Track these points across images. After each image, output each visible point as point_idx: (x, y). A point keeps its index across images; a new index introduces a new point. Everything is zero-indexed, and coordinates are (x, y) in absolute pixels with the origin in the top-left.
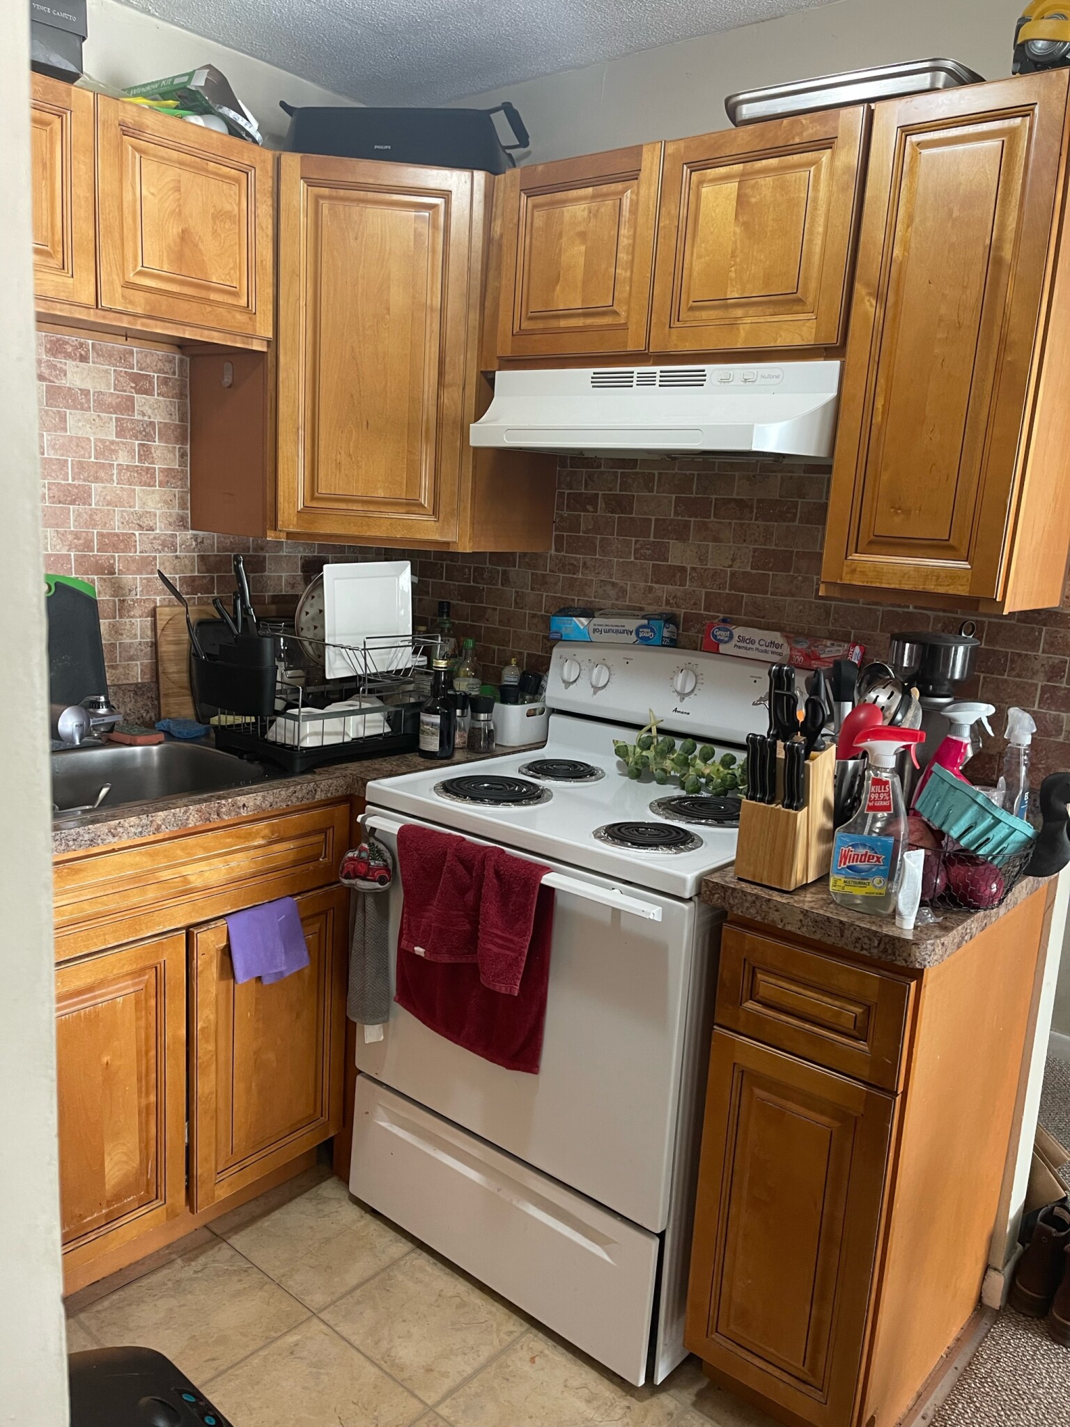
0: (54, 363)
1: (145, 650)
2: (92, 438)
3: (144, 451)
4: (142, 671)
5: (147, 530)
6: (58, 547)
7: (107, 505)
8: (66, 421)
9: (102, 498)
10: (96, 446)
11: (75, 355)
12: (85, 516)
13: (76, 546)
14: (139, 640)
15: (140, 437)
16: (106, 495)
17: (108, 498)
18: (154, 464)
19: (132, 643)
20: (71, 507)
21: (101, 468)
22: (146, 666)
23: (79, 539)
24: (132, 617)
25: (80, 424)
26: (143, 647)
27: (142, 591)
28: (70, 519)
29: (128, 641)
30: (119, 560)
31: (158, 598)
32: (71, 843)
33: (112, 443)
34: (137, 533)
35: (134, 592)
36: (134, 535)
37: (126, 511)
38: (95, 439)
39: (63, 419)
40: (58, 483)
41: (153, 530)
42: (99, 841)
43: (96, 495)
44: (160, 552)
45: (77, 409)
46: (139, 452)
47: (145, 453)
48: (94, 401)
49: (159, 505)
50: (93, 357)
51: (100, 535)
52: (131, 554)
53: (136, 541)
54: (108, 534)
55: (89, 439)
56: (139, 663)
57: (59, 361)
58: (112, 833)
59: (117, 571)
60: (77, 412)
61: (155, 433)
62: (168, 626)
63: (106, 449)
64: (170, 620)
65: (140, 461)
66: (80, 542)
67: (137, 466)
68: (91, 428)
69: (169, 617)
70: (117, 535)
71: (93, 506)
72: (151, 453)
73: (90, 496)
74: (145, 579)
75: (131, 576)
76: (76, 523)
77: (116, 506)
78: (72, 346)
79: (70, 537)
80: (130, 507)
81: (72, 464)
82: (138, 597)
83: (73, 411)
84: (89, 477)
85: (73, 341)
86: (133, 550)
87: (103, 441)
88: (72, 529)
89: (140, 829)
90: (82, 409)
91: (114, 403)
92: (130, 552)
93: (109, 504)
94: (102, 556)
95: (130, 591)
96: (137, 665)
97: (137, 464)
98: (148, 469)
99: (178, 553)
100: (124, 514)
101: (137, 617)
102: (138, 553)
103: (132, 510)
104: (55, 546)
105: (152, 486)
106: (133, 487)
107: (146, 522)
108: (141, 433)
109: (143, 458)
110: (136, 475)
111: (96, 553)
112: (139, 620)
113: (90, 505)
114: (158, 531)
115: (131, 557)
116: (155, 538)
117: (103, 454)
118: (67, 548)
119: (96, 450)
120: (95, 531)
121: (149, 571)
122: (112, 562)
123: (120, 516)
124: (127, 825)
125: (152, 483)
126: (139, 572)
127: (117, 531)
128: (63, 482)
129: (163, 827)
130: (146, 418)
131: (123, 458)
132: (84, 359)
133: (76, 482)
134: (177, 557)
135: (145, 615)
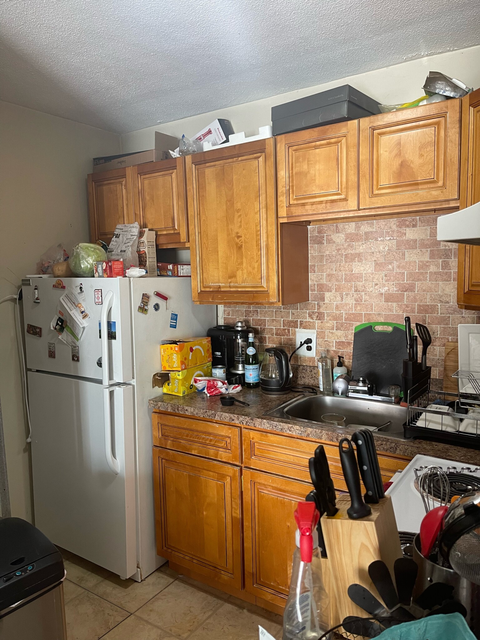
0: (400, 231)
1: (441, 363)
2: (417, 261)
3: (445, 264)
4: (439, 373)
5: (445, 303)
6: (398, 311)
7: (423, 291)
8: (405, 255)
9: (421, 288)
10: (419, 264)
11: (410, 225)
12: (412, 297)
13: (407, 311)
14: (438, 357)
15: (443, 257)
16: (423, 287)
17: (424, 288)
18: (451, 270)
19: (434, 359)
20: (405, 293)
21: (421, 274)
22: (441, 371)
23: (408, 307)
24: (434, 346)
25: (411, 255)
26: (440, 361)
27: (440, 333)
28: (404, 299)
29: (432, 357)
30: (428, 318)
31: (450, 338)
32: (274, 427)
33: (427, 262)
34: (439, 305)
35: (436, 334)
36: (438, 305)
37: (433, 294)
38: (419, 261)
39: (404, 254)
40: (400, 283)
41: (449, 303)
42: (284, 431)
43: (417, 287)
44: (452, 314)
45: (411, 249)
46: (442, 265)
47: (446, 265)
48: (419, 244)
49: (453, 290)
50: (419, 224)
51: (419, 306)
52: (435, 315)
53: (438, 309)
54: (423, 305)
55: (415, 262)
56: (437, 369)
57: (403, 230)
58: (289, 429)
59: (427, 323)
60: (410, 250)
61: (452, 255)
62: (451, 352)
63: (424, 266)
64: (453, 349)
65: (442, 269)
66: (409, 309)
67: (441, 272)
68: (416, 256)
69: (453, 348)
70: (428, 306)
71: (416, 292)
72: (449, 264)
73: (414, 288)
74: (442, 327)
75: (434, 326)
76: (407, 300)
77: (428, 292)
78: (409, 221)
79: (404, 307)
80: (436, 292)
81: (407, 274)
82: (438, 336)
83: (408, 250)
84: (415, 279)
85: (409, 219)
86: (436, 313)
87: (421, 262)
88: (405, 303)
89: (300, 432)
90: (413, 249)
91: (429, 243)
92: (435, 314)
93: (424, 291)
94: (419, 315)
95: (434, 333)
96: (436, 370)
97: (441, 271)
98: (447, 273)
99: (463, 315)
100: (433, 295)
101: (437, 346)
102: (439, 315)
103: (436, 293)
104: (397, 311)
105: (449, 281)
106: (438, 282)
107: (445, 299)
108: (443, 255)
109: (444, 267)
110: (439, 276)
111: (416, 314)
112: (438, 347)
113: (415, 292)
114: (452, 304)
115: (435, 316)
116: (449, 307)
117: (422, 268)
118: (402, 311)
119: (419, 266)
120: (416, 304)
121: (445, 323)
122: (424, 318)
123: (430, 296)
124: (295, 428)
125: (449, 280)
126: (439, 323)
127: (428, 303)
128: (402, 282)
129: (310, 435)
130: (447, 248)
131: (433, 269)
132: (414, 226)
133: (408, 282)
134: (463, 317)
135: (442, 345)
